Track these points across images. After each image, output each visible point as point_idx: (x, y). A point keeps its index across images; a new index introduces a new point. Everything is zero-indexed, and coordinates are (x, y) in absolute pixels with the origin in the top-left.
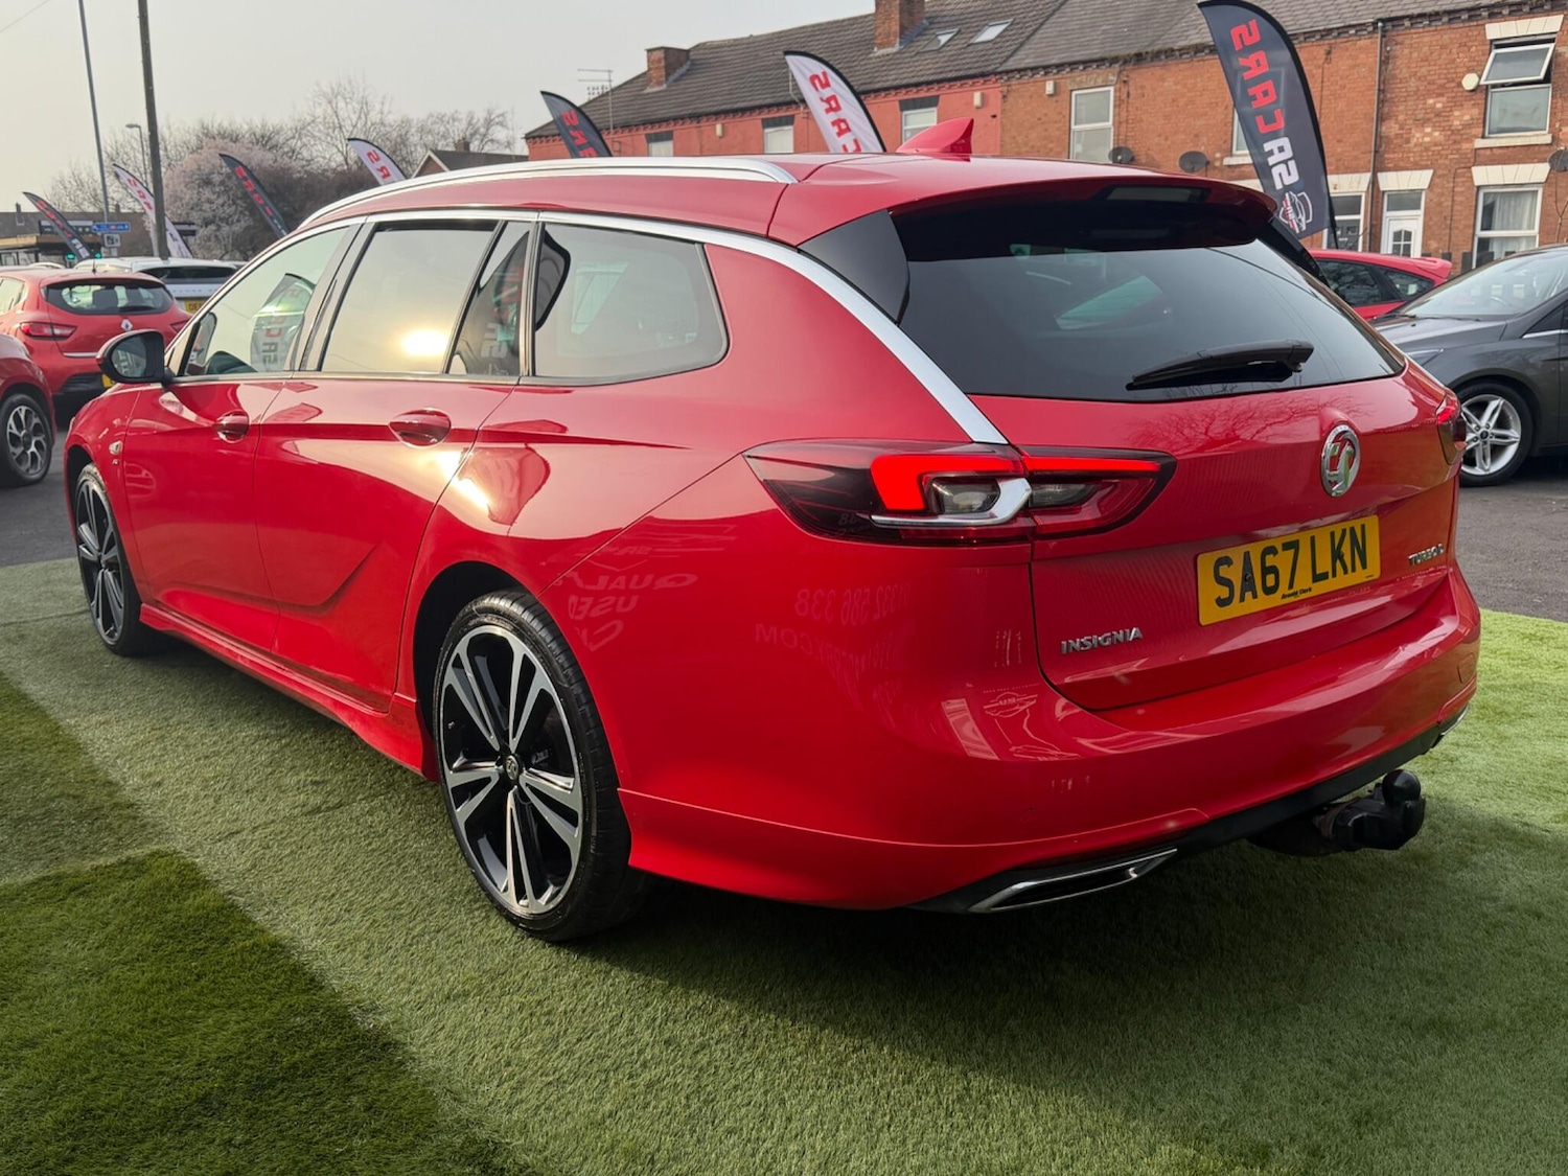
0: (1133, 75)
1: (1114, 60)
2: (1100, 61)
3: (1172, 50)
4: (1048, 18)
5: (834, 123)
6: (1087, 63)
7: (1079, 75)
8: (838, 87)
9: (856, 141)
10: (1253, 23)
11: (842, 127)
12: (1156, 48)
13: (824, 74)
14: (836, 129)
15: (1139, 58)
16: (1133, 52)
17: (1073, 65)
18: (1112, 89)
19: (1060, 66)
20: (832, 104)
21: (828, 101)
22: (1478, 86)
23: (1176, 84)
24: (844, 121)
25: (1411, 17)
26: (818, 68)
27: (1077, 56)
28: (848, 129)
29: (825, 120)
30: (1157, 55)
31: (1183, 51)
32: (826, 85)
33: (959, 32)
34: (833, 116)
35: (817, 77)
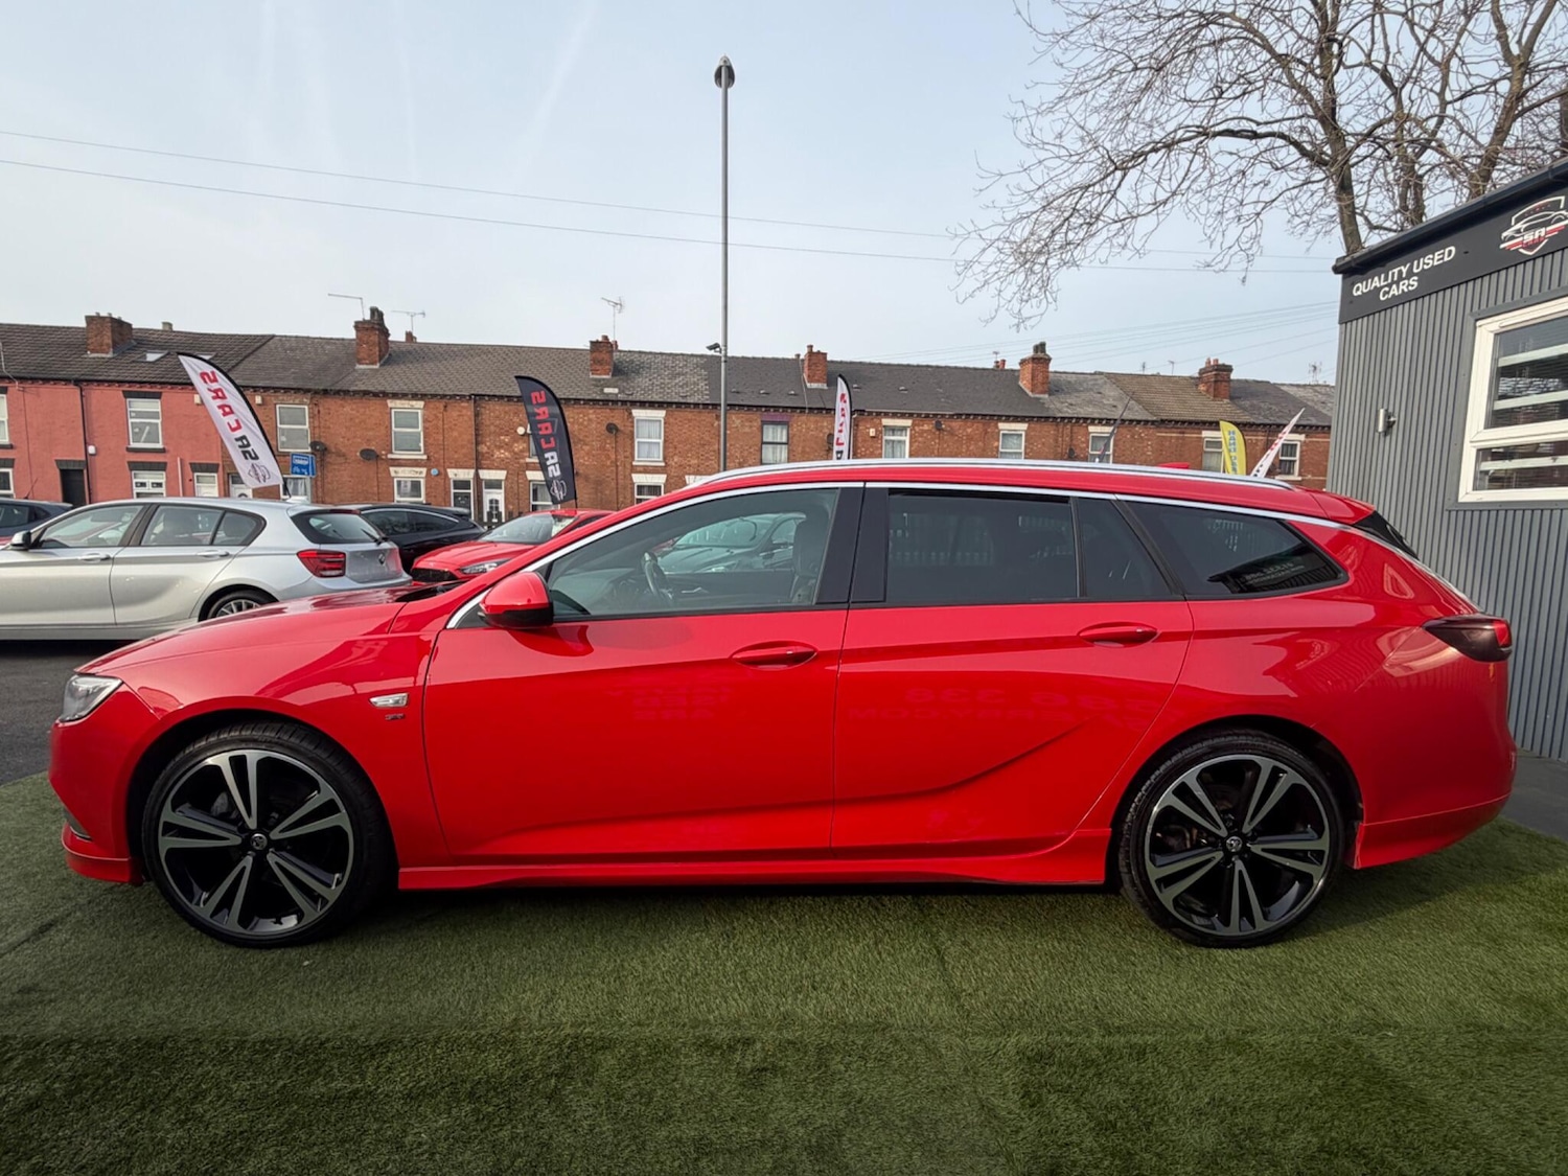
0: (322, 401)
1: (308, 391)
2: (297, 390)
3: (349, 391)
4: (246, 357)
5: (220, 407)
6: (287, 390)
7: (281, 396)
8: (223, 382)
9: (237, 421)
10: (542, 392)
11: (227, 410)
12: (338, 388)
13: (213, 373)
14: (221, 412)
15: (326, 392)
16: (321, 388)
17: (276, 389)
18: (306, 407)
19: (266, 389)
20: (218, 394)
21: (216, 391)
22: (526, 433)
23: (352, 410)
24: (229, 407)
25: (489, 396)
26: (209, 369)
27: (278, 384)
28: (232, 412)
29: (213, 405)
30: (338, 392)
31: (355, 392)
32: (215, 380)
33: (168, 354)
34: (219, 402)
35: (207, 374)
